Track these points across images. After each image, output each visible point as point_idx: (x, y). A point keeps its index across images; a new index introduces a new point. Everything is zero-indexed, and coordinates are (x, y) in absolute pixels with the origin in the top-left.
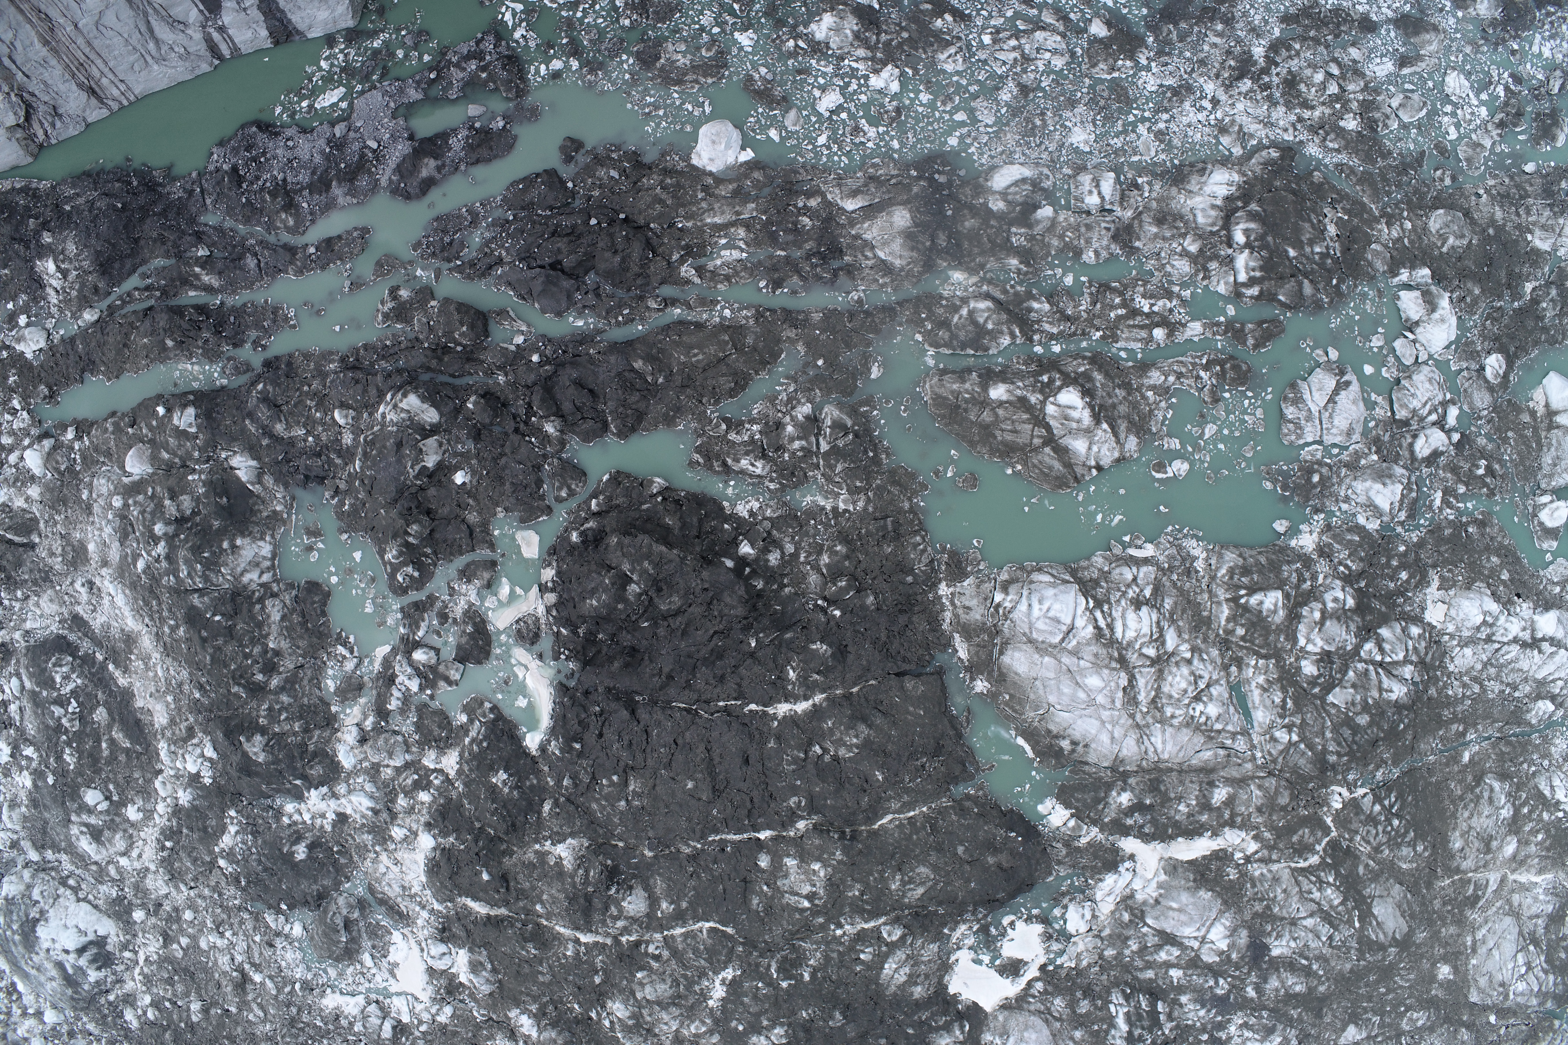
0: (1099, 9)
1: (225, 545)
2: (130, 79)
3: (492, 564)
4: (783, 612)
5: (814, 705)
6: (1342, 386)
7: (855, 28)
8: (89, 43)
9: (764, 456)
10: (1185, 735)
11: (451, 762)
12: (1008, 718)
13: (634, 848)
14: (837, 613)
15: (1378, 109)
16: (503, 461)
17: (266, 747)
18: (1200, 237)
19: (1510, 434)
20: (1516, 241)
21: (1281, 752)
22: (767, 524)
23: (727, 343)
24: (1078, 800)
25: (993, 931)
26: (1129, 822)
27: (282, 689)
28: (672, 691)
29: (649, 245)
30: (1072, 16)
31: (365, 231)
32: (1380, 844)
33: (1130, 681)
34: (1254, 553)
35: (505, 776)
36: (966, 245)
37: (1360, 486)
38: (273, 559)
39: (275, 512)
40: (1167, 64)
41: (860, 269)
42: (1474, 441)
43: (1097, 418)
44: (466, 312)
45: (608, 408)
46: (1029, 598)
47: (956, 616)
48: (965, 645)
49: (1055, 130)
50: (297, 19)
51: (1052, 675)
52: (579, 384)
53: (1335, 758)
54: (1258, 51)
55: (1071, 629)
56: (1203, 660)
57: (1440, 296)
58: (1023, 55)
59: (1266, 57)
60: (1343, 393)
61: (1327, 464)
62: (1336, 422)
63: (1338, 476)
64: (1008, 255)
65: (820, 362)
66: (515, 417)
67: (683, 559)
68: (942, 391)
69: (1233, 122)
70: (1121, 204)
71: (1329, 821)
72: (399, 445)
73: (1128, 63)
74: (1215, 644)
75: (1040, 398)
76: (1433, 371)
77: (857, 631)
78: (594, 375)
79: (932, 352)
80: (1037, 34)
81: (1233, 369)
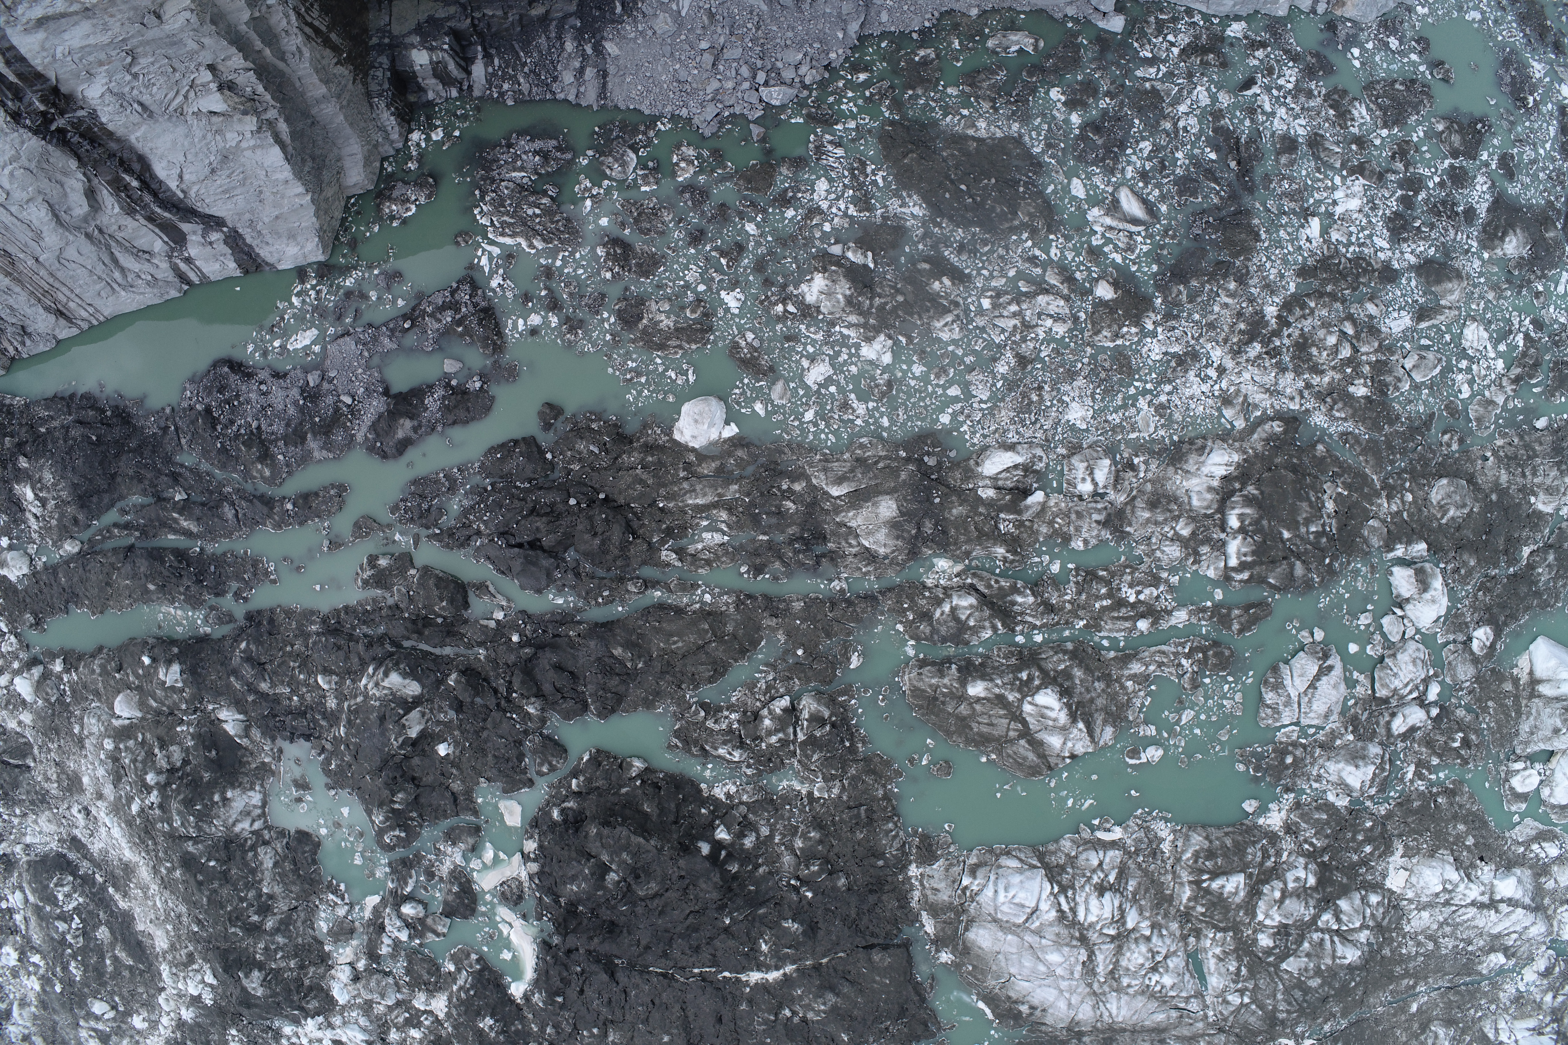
0: (1107, 266)
1: (216, 798)
2: (98, 303)
3: (477, 830)
4: (757, 892)
5: (785, 974)
6: (1324, 671)
7: (848, 292)
8: (52, 274)
9: (742, 745)
10: (1140, 1002)
11: (440, 1005)
12: (970, 984)
14: (809, 895)
15: (1390, 372)
16: (485, 734)
17: (264, 982)
18: (1194, 520)
19: (1490, 704)
20: (1519, 504)
21: (1232, 1013)
22: (743, 809)
23: (707, 632)
27: (277, 931)
28: (650, 958)
29: (629, 529)
30: (1078, 275)
31: (342, 488)
33: (1089, 957)
34: (1220, 834)
35: (491, 1022)
36: (953, 532)
37: (1332, 767)
38: (263, 807)
39: (263, 763)
40: (1174, 328)
41: (844, 556)
42: (1453, 712)
43: (1073, 718)
44: (446, 588)
45: (588, 690)
46: (996, 884)
47: (925, 896)
48: (932, 922)
49: (1052, 405)
50: (265, 253)
51: (1014, 951)
52: (559, 668)
53: (1284, 1015)
54: (1271, 311)
55: (1035, 911)
57: (1433, 575)
58: (1023, 322)
59: (1279, 317)
60: (1324, 678)
61: (1302, 745)
62: (1314, 707)
63: (1312, 756)
64: (995, 544)
65: (800, 652)
66: (496, 691)
67: (660, 850)
68: (920, 685)
69: (1238, 392)
70: (1115, 487)
72: (382, 719)
73: (1134, 330)
74: (1175, 918)
75: (1018, 696)
76: (1418, 650)
77: (828, 910)
78: (574, 657)
79: (912, 642)
80: (1040, 298)
81: (1216, 655)
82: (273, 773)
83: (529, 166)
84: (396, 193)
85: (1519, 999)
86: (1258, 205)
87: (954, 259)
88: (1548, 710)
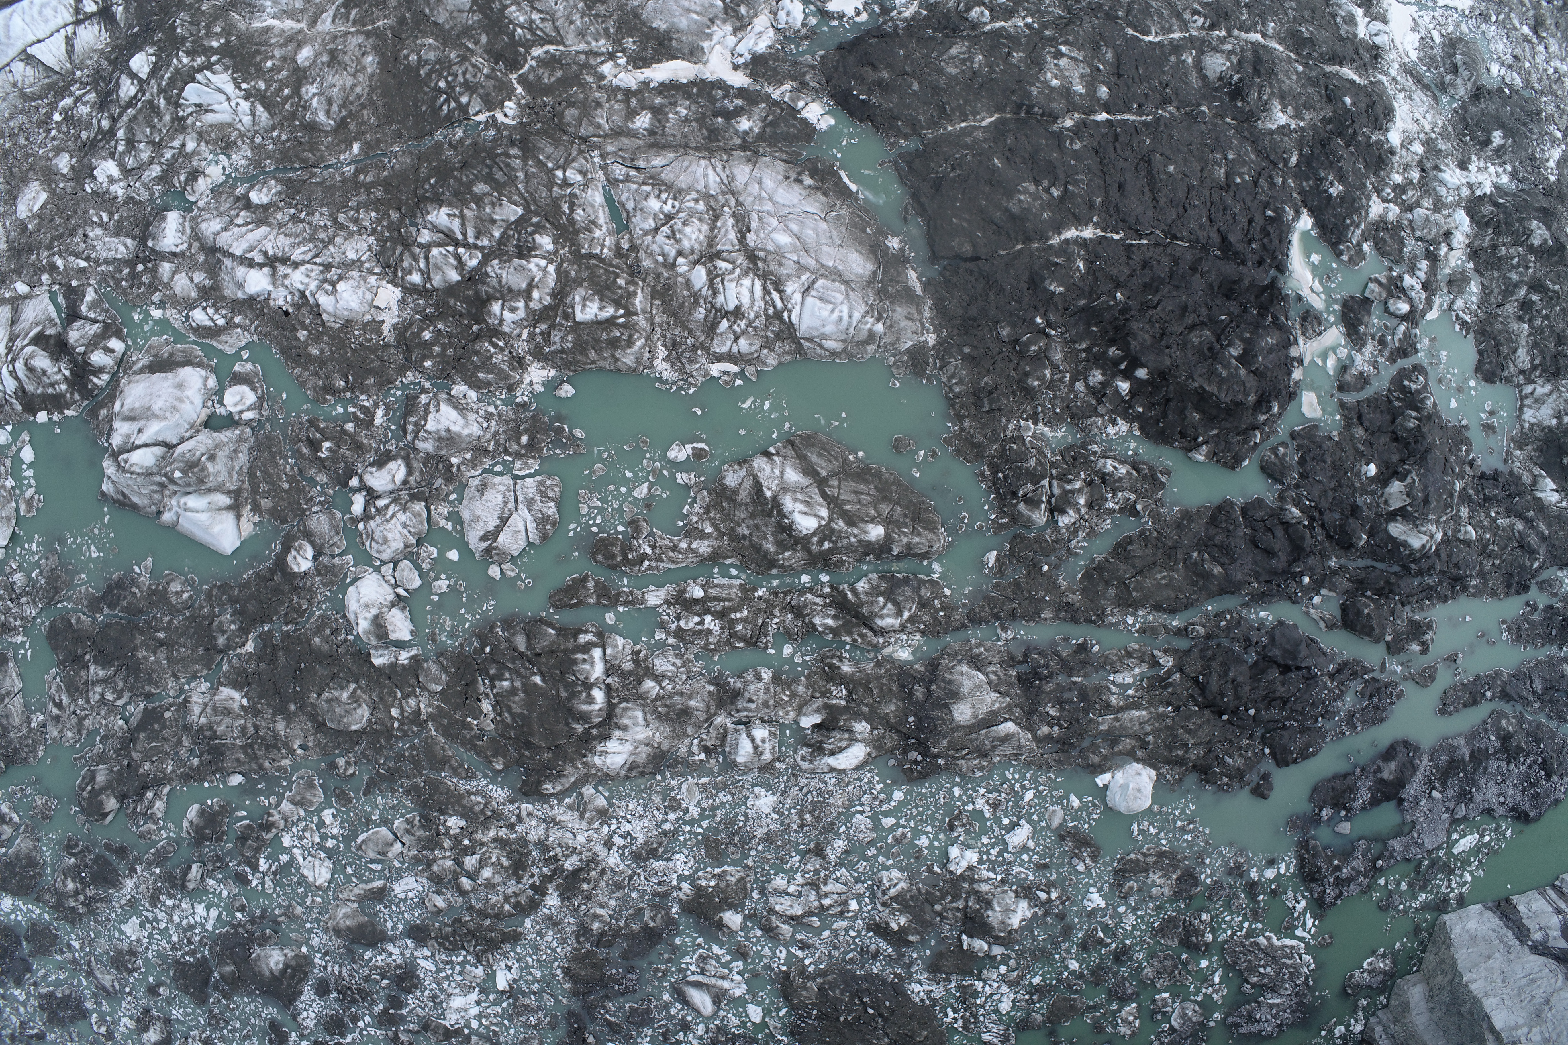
0: (728, 942)
3: (1341, 388)
4: (1088, 324)
5: (1059, 234)
6: (492, 535)
7: (990, 913)
9: (1104, 477)
10: (683, 181)
11: (1376, 208)
12: (866, 211)
13: (1217, 115)
14: (1037, 320)
15: (419, 840)
16: (1333, 484)
17: (1529, 234)
18: (640, 697)
19: (286, 486)
20: (260, 698)
21: (573, 160)
22: (1101, 410)
23: (1135, 589)
24: (794, 126)
25: (877, 9)
26: (739, 102)
27: (1516, 285)
28: (1190, 258)
29: (1202, 688)
30: (759, 933)
31: (1443, 711)
32: (460, 63)
33: (744, 238)
34: (601, 363)
35: (1331, 190)
36: (894, 687)
37: (474, 430)
38: (1522, 406)
39: (1521, 449)
40: (659, 883)
41: (1001, 663)
42: (331, 478)
43: (776, 502)
44: (1364, 628)
45: (1243, 530)
46: (850, 324)
47: (919, 312)
48: (910, 283)
49: (789, 809)
50: (1494, 921)
51: (825, 248)
52: (1269, 553)
53: (512, 152)
54: (552, 900)
55: (805, 292)
56: (663, 255)
57: (367, 633)
58: (818, 889)
59: (544, 894)
60: (490, 528)
61: (510, 454)
62: (500, 497)
63: (497, 441)
64: (852, 675)
65: (1046, 568)
66: (1323, 526)
67: (1189, 377)
68: (928, 536)
69: (590, 823)
70: (727, 731)
71: (519, 90)
72: (1426, 502)
73: (704, 883)
74: (647, 271)
75: (833, 525)
76: (379, 552)
77: (1019, 302)
78: (1255, 562)
79: (935, 576)
80: (800, 912)
81: (613, 556)
82: (1513, 439)
83: (1264, 1009)
84: (1380, 978)
85: (227, 147)
86: (565, 1001)
87: (883, 945)
88: (220, 479)
